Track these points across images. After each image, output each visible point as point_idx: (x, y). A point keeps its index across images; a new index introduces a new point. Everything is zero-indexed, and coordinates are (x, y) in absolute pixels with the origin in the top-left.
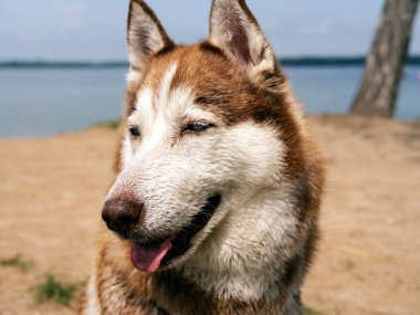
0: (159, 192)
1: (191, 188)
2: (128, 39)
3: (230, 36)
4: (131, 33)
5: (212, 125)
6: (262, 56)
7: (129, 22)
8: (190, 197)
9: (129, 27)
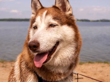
0: (43, 40)
1: (52, 40)
2: (31, 6)
3: (61, 5)
4: (32, 4)
5: (57, 25)
6: (69, 10)
7: (32, 1)
8: (52, 42)
9: (32, 3)
